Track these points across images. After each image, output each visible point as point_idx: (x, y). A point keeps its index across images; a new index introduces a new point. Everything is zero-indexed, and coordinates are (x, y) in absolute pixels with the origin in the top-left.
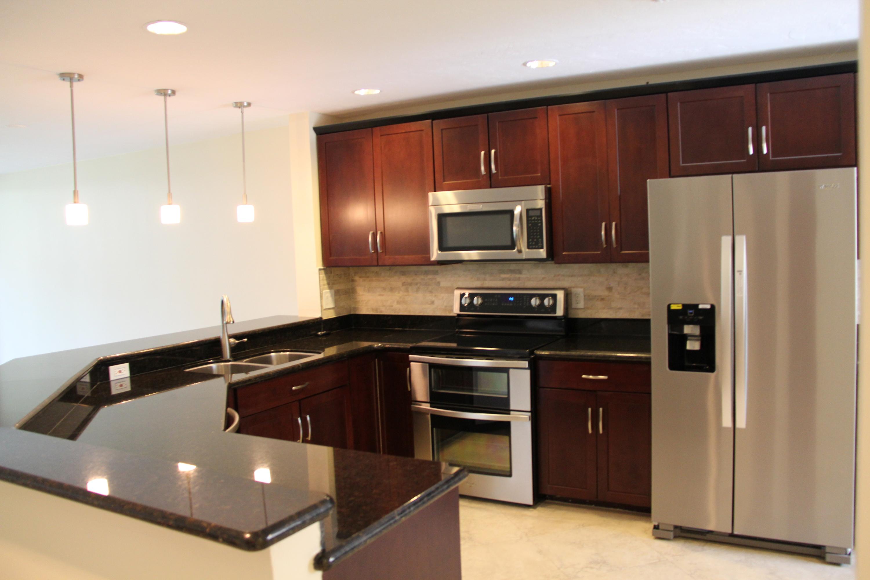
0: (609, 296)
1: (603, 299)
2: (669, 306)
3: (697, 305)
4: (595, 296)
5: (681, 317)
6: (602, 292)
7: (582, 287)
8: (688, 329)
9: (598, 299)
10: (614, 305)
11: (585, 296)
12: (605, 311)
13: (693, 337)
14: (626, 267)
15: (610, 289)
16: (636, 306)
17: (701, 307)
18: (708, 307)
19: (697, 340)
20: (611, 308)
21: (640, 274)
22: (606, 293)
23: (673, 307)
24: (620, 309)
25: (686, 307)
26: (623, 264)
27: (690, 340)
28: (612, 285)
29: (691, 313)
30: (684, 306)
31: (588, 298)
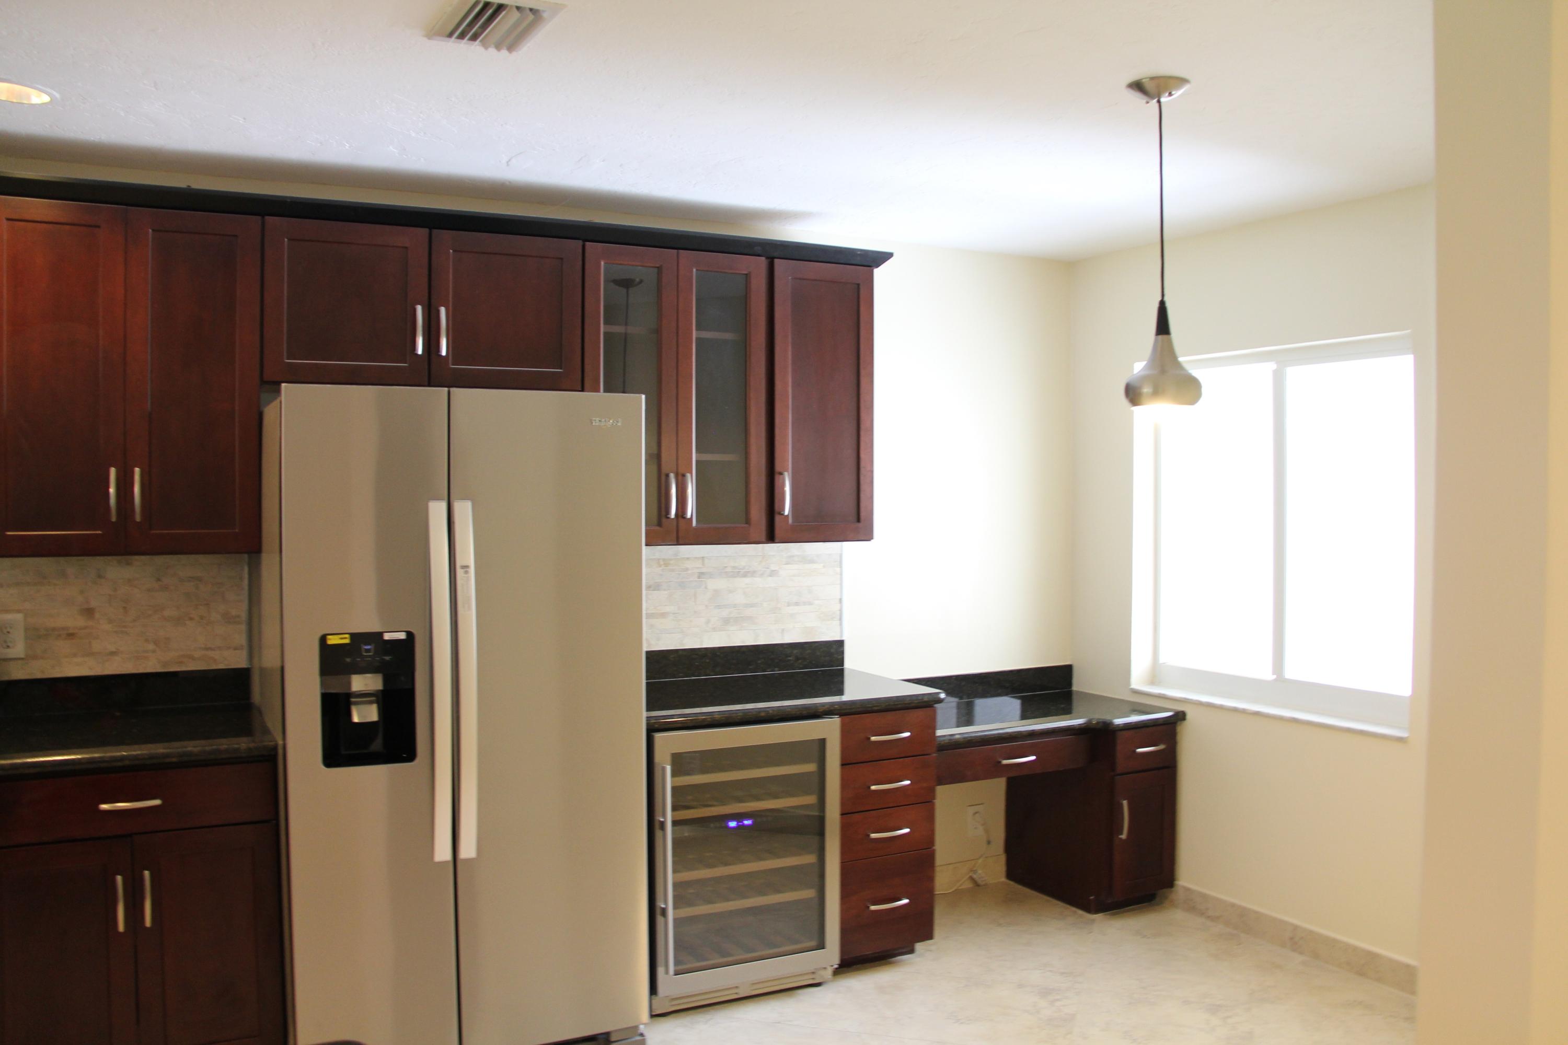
0: (86, 628)
1: (71, 636)
2: (323, 639)
3: (380, 634)
4: (54, 629)
5: (348, 660)
6: (70, 619)
7: (19, 611)
8: (360, 683)
9: (60, 635)
10: (96, 646)
11: (26, 629)
12: (79, 660)
13: (364, 696)
14: (128, 564)
15: (89, 612)
16: (151, 647)
17: (387, 636)
18: (402, 636)
19: (371, 703)
20: (91, 654)
21: (159, 580)
22: (81, 622)
23: (333, 640)
24: (113, 653)
25: (357, 638)
26: (119, 558)
27: (356, 703)
28: (93, 604)
29: (368, 651)
30: (353, 636)
31: (35, 634)
